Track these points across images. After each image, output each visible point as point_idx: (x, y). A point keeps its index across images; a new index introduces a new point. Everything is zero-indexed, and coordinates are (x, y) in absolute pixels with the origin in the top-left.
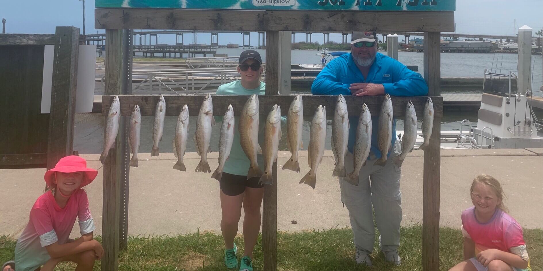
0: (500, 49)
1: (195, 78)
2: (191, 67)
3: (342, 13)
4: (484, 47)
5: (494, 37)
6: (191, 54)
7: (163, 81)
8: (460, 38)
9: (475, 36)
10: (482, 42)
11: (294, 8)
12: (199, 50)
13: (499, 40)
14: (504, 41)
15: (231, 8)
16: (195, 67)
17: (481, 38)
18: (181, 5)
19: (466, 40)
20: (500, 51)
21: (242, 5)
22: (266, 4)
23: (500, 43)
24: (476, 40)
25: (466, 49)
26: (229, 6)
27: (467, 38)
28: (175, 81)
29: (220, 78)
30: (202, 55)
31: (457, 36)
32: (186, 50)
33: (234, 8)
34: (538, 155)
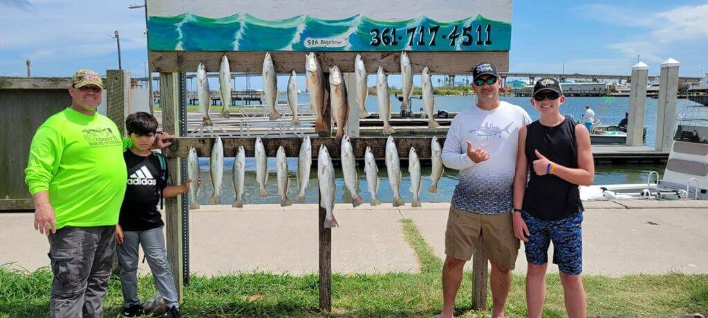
0: (617, 92)
1: (250, 129)
2: (246, 116)
3: (396, 54)
4: (597, 89)
5: (611, 77)
6: (245, 101)
7: (215, 131)
8: (568, 80)
9: (587, 77)
10: (595, 83)
11: (347, 49)
12: (254, 96)
13: (617, 81)
14: (624, 81)
15: (283, 49)
16: (250, 116)
17: (595, 78)
18: (234, 48)
19: (576, 81)
20: (617, 94)
21: (294, 46)
22: (317, 46)
23: (618, 84)
24: (588, 82)
25: (575, 92)
26: (281, 47)
27: (578, 79)
28: (229, 131)
29: (279, 129)
30: (258, 102)
31: (564, 77)
32: (239, 96)
33: (286, 50)
34: (626, 208)
